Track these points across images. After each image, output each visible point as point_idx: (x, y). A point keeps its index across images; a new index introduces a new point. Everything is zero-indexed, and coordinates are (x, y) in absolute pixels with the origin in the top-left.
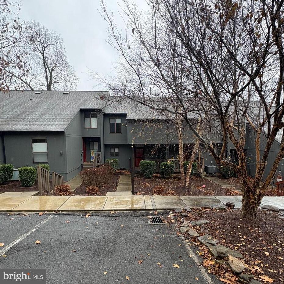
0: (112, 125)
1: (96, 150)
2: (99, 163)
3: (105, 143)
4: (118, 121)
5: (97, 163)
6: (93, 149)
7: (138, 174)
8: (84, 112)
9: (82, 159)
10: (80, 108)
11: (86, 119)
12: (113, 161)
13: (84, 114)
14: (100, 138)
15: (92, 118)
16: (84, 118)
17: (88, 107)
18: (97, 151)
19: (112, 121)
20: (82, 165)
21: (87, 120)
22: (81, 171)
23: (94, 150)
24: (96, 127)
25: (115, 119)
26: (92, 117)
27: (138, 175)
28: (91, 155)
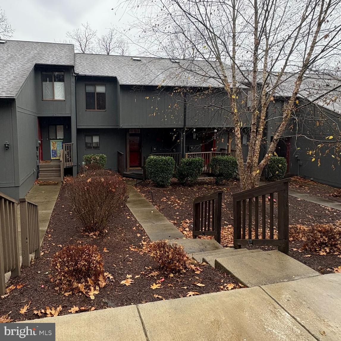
0: (90, 96)
1: (60, 139)
2: (68, 161)
3: (78, 127)
4: (101, 89)
5: (66, 162)
6: (54, 138)
7: (140, 179)
8: (41, 72)
9: (37, 157)
10: (34, 63)
11: (44, 83)
12: (98, 158)
13: (42, 74)
14: (70, 117)
15: (55, 83)
16: (40, 82)
17: (49, 63)
18: (62, 141)
19: (90, 89)
20: (38, 166)
21: (47, 85)
22: (38, 177)
23: (56, 139)
24: (63, 99)
25: (94, 85)
26: (55, 81)
27: (140, 181)
28: (52, 148)
